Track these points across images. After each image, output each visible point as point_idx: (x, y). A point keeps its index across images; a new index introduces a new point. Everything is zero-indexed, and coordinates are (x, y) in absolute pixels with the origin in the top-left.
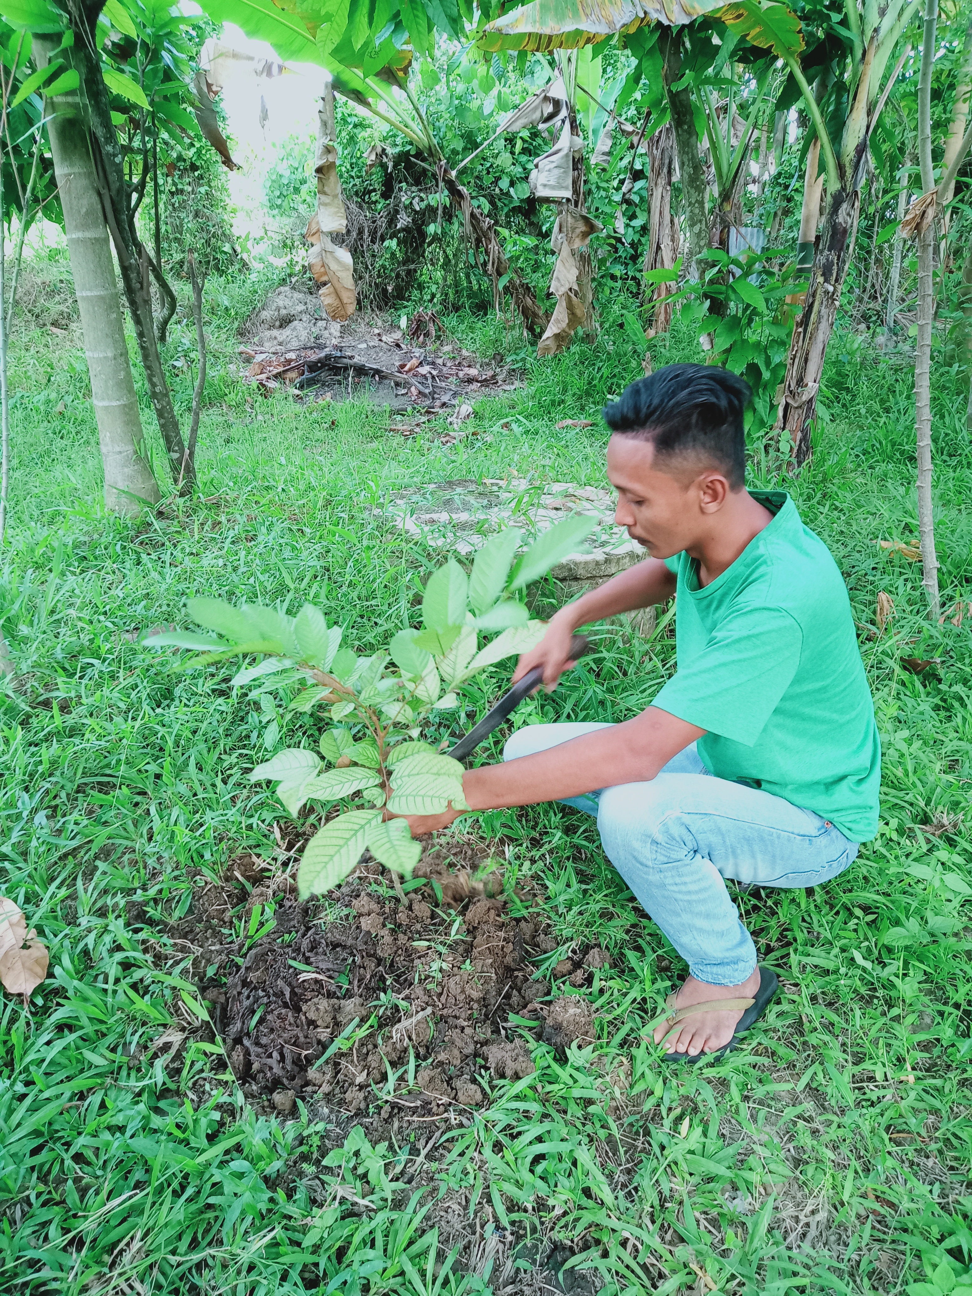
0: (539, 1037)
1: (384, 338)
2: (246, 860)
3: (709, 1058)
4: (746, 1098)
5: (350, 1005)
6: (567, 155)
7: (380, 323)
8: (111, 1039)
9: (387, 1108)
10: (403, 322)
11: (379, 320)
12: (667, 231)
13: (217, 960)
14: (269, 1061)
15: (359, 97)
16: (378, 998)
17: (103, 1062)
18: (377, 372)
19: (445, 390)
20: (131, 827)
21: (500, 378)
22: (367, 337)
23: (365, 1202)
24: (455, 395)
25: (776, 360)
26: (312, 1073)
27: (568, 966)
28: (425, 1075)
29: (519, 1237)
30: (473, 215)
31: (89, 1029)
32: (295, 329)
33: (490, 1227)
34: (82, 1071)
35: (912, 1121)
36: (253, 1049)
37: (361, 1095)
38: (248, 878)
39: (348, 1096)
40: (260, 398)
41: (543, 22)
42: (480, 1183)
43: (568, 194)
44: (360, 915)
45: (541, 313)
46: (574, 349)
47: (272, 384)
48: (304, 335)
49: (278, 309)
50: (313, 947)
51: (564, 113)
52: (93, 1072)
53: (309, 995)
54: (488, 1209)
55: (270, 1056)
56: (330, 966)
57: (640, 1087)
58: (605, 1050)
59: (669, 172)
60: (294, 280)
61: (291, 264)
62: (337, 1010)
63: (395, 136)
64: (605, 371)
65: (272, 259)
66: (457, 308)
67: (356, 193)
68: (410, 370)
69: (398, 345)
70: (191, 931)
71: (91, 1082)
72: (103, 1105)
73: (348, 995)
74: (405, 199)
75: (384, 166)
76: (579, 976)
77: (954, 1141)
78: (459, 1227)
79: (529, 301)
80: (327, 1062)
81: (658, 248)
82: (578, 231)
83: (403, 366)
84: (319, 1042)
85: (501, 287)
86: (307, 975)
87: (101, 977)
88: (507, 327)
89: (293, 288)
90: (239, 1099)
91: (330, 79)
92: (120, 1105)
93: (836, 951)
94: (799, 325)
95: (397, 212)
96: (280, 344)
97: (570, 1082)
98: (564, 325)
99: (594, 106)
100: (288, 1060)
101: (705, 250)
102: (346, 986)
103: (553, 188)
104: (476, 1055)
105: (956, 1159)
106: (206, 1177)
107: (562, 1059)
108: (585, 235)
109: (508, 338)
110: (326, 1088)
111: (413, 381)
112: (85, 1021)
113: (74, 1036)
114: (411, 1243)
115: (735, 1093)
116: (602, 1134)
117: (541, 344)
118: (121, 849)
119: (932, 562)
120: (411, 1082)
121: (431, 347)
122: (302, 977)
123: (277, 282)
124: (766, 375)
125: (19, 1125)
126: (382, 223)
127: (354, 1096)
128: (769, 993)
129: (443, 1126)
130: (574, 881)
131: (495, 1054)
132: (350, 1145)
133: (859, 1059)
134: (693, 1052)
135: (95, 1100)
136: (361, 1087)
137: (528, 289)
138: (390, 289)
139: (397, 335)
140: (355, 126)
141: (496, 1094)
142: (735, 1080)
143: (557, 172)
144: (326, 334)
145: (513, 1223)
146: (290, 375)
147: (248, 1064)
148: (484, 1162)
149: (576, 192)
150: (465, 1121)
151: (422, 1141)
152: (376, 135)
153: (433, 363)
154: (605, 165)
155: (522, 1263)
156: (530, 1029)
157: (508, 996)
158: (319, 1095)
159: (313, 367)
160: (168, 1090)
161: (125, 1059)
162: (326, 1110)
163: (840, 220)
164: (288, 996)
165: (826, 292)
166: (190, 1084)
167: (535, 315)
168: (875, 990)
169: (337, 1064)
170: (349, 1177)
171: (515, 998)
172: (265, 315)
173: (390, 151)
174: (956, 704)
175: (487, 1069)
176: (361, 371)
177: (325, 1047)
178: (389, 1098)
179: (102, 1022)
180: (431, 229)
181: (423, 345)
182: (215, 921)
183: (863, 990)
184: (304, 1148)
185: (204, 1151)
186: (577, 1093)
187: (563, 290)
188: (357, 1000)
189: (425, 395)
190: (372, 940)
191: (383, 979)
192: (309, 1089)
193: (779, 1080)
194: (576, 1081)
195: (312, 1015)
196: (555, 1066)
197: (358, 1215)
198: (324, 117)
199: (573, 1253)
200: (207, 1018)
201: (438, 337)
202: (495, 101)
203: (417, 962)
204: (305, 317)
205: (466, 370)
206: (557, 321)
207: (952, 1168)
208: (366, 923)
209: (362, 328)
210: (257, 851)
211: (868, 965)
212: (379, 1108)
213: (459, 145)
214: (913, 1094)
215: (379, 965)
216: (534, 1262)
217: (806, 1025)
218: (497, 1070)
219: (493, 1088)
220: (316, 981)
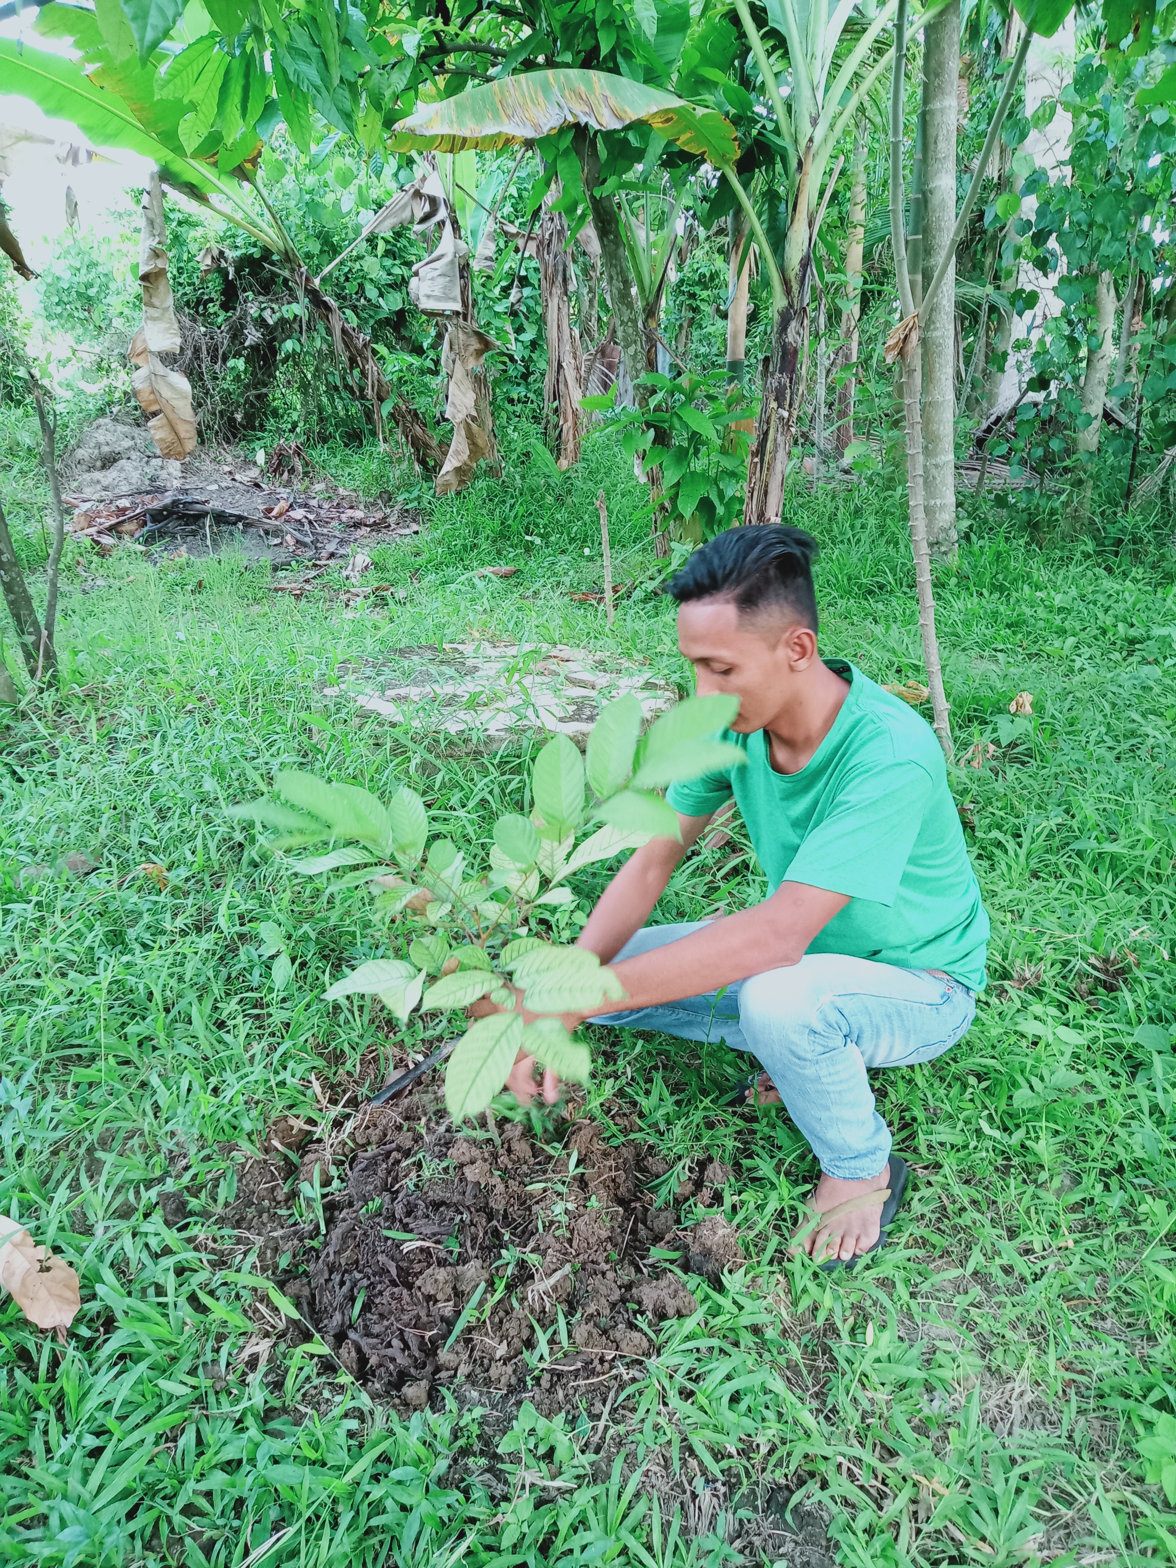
0: (686, 1268)
1: (237, 477)
2: (282, 1125)
3: (866, 1259)
4: (913, 1295)
5: (472, 1269)
6: (452, 262)
7: (229, 459)
8: (186, 1363)
9: (546, 1377)
10: (260, 457)
11: (229, 456)
12: (568, 347)
13: (288, 1246)
14: (389, 1351)
15: (193, 191)
16: (500, 1256)
17: (185, 1390)
18: (240, 518)
19: (329, 537)
20: (129, 1106)
21: (392, 520)
22: (216, 476)
23: (558, 1483)
24: (342, 542)
25: (729, 493)
26: (444, 1355)
27: (690, 1187)
28: (581, 1333)
29: (732, 1487)
30: (344, 331)
31: (159, 1355)
32: (122, 470)
33: (699, 1482)
34: (160, 1408)
35: (1082, 1285)
36: (364, 1343)
37: (509, 1369)
38: (289, 1146)
39: (494, 1372)
40: (95, 558)
41: (461, 123)
42: (676, 1439)
43: (458, 307)
44: (462, 1166)
45: (434, 443)
46: (481, 484)
47: (106, 540)
48: (135, 477)
49: (98, 446)
50: (410, 1211)
51: (442, 213)
52: (175, 1405)
53: (417, 1267)
54: (693, 1463)
55: (389, 1345)
56: (436, 1229)
57: (805, 1303)
58: (758, 1270)
59: (565, 280)
60: (115, 410)
61: (111, 390)
62: (457, 1278)
63: (234, 236)
64: (520, 510)
65: (83, 385)
66: (324, 439)
67: (187, 304)
68: (281, 515)
69: (257, 485)
70: (243, 1219)
71: (177, 1418)
72: (199, 1441)
73: (463, 1260)
74: (253, 311)
75: (224, 273)
76: (706, 1194)
77: (1126, 1299)
78: (667, 1489)
79: (418, 430)
80: (457, 1341)
81: (560, 366)
82: (471, 349)
83: (270, 510)
84: (443, 1319)
85: (385, 413)
86: (411, 1245)
87: (151, 1291)
88: (390, 460)
89: (115, 420)
90: (364, 1401)
91: (156, 168)
92: (223, 1437)
93: (960, 1124)
94: (754, 454)
95: (243, 327)
96: (105, 489)
97: (735, 1310)
98: (465, 457)
99: (471, 205)
100: (414, 1344)
101: (643, 374)
102: (457, 1250)
103: (438, 299)
104: (623, 1300)
105: (1131, 1315)
106: (359, 1496)
107: (720, 1287)
108: (479, 353)
109: (395, 473)
110: (464, 1370)
111: (287, 527)
112: (149, 1346)
113: (142, 1366)
114: (625, 1516)
115: (902, 1291)
116: (782, 1360)
117: (439, 480)
118: (122, 1135)
119: (942, 705)
120: (565, 1342)
121: (298, 486)
122: (406, 1248)
123: (93, 413)
124: (720, 510)
125: (101, 1487)
126: (223, 339)
127: (502, 1372)
128: (902, 1180)
129: (615, 1384)
130: (666, 1093)
131: (649, 1294)
132: (522, 1424)
133: (1012, 1234)
134: (846, 1256)
135: (188, 1439)
136: (506, 1361)
137: (416, 415)
138: (239, 417)
139: (254, 473)
140: (180, 223)
141: (663, 1337)
142: (899, 1277)
143: (442, 281)
144: (163, 474)
145: (722, 1471)
146: (127, 527)
147: (363, 1360)
148: (671, 1415)
149: (465, 304)
150: (638, 1375)
151: (598, 1405)
152: (211, 235)
153: (306, 506)
154: (490, 272)
155: (743, 1513)
156: (672, 1262)
157: (634, 1232)
158: (460, 1378)
159: (157, 516)
160: (272, 1409)
161: (209, 1382)
162: (475, 1394)
163: (790, 339)
164: (394, 1272)
165: (781, 418)
166: (299, 1397)
167: (427, 446)
168: (1008, 1159)
169: (468, 1341)
170: (532, 1462)
171: (643, 1232)
172: (81, 453)
173: (231, 254)
174: (997, 852)
175: (642, 1313)
176: (220, 518)
177: (449, 1323)
178: (545, 1365)
179: (172, 1343)
180: (289, 345)
181: (288, 484)
182: (266, 1203)
183: (1000, 1161)
184: (461, 1442)
185: (349, 1468)
186: (745, 1320)
187: (460, 417)
188: (475, 1264)
189: (305, 545)
190: (483, 1192)
191: (496, 1234)
192: (444, 1374)
193: (938, 1270)
194: (741, 1308)
195: (429, 1289)
196: (715, 1295)
197: (552, 1501)
198: (150, 214)
199: (792, 1492)
200: (295, 1315)
201: (306, 474)
202: (355, 197)
203: (535, 1208)
204: (134, 455)
205: (350, 512)
206: (457, 453)
207: (1129, 1325)
208: (472, 1174)
209: (207, 466)
210: (294, 1111)
211: (997, 1134)
212: (537, 1379)
213: (315, 247)
214: (1077, 1260)
215: (489, 1220)
216: (755, 1509)
217: (950, 1208)
218: (655, 1312)
219: (658, 1332)
220: (422, 1250)
